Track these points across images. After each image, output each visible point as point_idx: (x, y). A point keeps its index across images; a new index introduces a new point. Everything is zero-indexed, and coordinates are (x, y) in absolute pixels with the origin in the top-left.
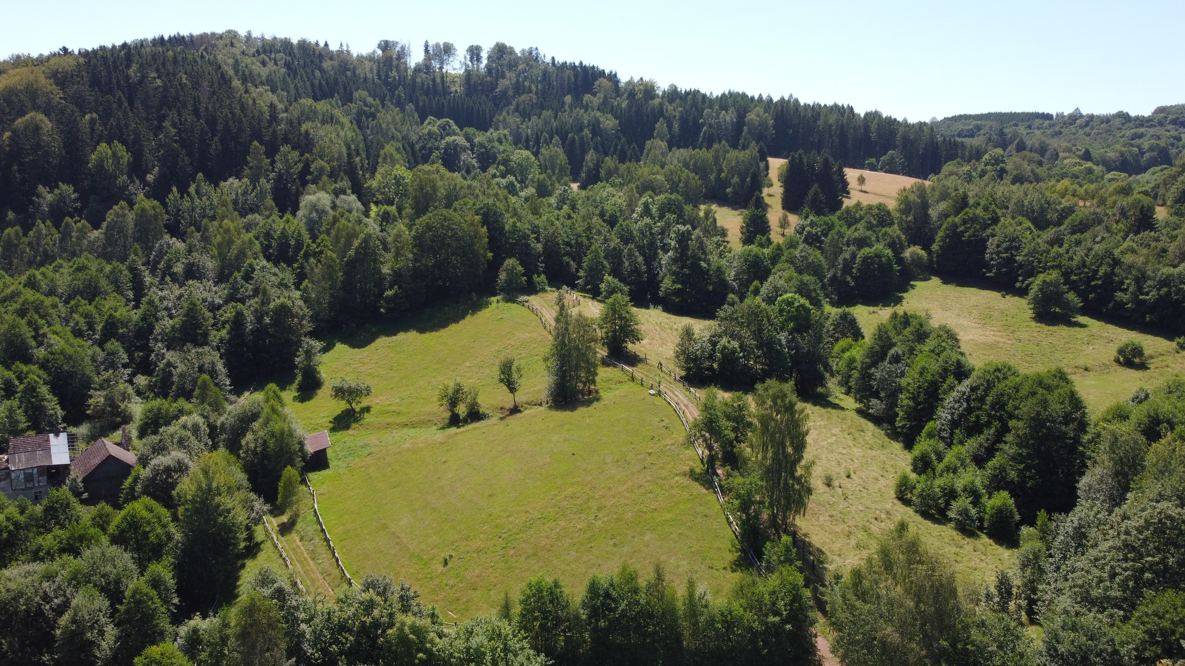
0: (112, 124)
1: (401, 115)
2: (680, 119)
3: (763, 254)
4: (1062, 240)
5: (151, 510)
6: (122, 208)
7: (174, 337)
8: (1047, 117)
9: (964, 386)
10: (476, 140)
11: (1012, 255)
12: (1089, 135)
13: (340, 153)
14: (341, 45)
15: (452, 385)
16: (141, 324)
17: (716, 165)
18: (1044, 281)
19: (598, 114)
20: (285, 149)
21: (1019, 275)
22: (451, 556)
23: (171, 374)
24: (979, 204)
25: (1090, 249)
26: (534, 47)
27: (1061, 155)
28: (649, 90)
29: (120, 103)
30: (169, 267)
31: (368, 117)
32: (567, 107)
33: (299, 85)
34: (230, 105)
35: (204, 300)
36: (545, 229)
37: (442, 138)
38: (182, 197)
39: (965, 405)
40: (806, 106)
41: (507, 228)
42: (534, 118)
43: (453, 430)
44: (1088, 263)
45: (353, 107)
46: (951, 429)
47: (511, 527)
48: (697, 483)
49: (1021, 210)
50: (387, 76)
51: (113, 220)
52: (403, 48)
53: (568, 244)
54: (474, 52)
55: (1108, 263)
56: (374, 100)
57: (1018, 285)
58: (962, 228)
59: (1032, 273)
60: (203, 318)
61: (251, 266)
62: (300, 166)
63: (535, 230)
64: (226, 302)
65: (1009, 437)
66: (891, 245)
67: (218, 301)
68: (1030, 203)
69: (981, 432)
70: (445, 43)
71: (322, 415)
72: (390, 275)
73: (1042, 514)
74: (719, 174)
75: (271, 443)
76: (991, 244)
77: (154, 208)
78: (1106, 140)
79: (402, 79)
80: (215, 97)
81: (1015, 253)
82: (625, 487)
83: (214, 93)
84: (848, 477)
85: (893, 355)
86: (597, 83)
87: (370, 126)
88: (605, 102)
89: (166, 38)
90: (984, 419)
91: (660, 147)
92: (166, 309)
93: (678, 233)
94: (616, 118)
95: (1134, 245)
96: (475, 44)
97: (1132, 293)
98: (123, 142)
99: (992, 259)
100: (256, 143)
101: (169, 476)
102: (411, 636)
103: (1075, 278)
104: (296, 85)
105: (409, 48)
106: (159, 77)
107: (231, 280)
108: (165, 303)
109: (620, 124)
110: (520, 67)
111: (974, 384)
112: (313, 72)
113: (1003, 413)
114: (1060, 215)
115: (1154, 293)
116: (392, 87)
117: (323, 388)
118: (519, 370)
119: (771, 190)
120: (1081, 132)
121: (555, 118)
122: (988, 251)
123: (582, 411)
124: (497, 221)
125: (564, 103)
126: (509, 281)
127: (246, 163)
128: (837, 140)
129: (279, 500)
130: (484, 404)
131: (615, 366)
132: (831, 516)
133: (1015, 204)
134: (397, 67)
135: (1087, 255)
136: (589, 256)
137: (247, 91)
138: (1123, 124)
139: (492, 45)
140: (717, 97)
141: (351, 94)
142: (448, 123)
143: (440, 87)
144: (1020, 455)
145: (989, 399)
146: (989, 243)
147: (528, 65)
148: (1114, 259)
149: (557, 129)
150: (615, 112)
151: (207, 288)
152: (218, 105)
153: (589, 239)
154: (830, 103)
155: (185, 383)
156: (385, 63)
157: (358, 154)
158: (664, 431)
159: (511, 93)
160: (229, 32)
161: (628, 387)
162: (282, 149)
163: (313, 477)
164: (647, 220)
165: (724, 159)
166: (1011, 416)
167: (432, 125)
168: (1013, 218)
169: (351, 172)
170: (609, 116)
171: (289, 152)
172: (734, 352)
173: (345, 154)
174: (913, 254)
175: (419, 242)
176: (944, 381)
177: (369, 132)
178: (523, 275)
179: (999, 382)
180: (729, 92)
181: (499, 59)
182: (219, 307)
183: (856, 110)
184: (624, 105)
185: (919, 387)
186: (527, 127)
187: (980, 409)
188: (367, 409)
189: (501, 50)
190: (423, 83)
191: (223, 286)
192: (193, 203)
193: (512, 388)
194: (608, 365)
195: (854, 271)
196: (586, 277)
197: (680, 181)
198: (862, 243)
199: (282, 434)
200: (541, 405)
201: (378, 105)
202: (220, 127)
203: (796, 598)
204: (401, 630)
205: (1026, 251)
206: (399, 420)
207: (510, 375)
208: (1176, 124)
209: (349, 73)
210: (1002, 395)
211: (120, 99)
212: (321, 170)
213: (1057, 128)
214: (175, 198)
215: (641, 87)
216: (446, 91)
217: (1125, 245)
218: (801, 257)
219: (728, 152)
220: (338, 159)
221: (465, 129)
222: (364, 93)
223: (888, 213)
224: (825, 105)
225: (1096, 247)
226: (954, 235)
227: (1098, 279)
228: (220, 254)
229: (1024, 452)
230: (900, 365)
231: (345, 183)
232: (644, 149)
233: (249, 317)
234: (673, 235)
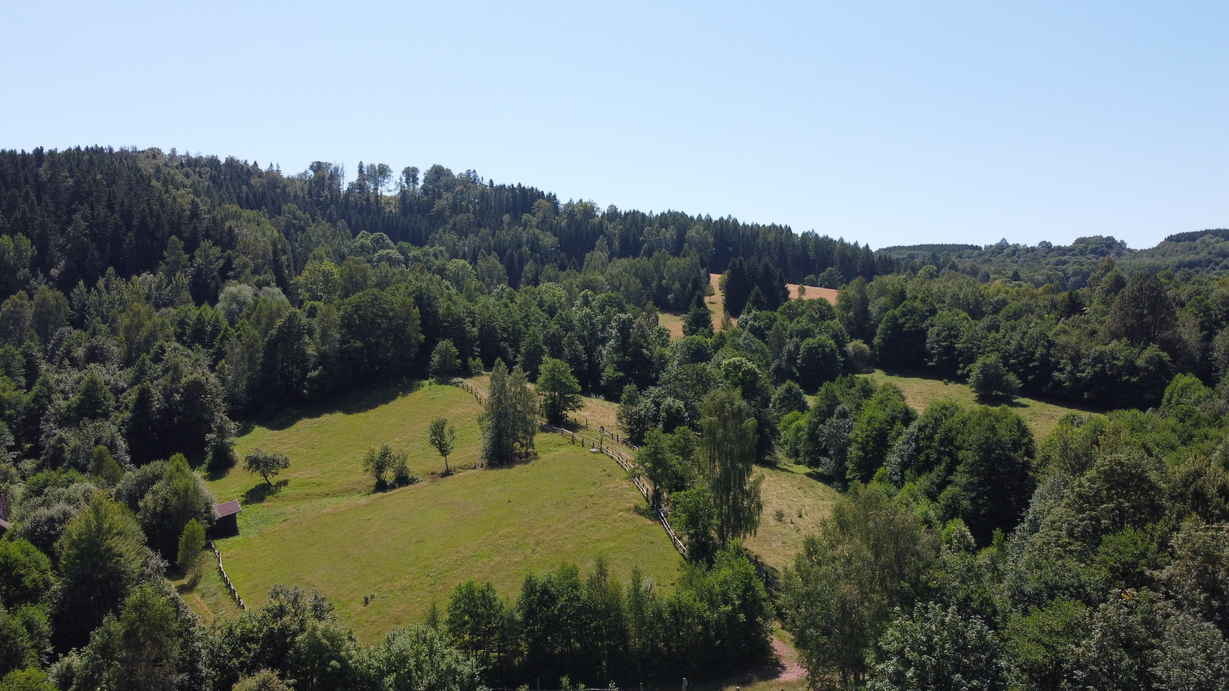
0: (16, 217)
1: (332, 230)
2: (620, 237)
3: (706, 342)
4: (998, 326)
5: (27, 554)
6: (21, 298)
7: (69, 417)
8: (978, 248)
9: (913, 428)
10: (411, 255)
11: (952, 343)
12: (1017, 262)
13: (265, 251)
14: (271, 165)
15: (378, 450)
16: (32, 405)
17: (657, 272)
18: (985, 365)
19: (537, 231)
20: (206, 244)
21: (960, 363)
22: (373, 597)
23: (62, 450)
24: (916, 297)
25: (1025, 333)
26: (472, 170)
27: (992, 276)
28: (588, 210)
29: (27, 197)
30: (68, 351)
31: (296, 230)
32: (505, 226)
33: (224, 196)
34: (148, 200)
35: (107, 383)
36: (481, 314)
37: (375, 251)
38: (89, 292)
39: (914, 445)
40: (745, 226)
41: (441, 311)
42: (471, 236)
43: (380, 494)
44: (1025, 346)
45: (282, 220)
46: (902, 472)
47: (440, 566)
48: (642, 517)
49: (957, 302)
50: (319, 195)
51: (9, 309)
52: (336, 169)
53: (504, 330)
54: (411, 174)
55: (1043, 345)
56: (304, 213)
57: (959, 372)
58: (902, 320)
59: (971, 359)
60: (104, 398)
61: (161, 347)
62: (221, 262)
63: (471, 313)
64: (131, 385)
65: (960, 468)
66: (835, 337)
67: (122, 384)
68: (965, 296)
69: (931, 470)
70: (380, 165)
71: (233, 490)
72: (315, 356)
73: (997, 533)
74: (660, 282)
75: (174, 501)
76: (932, 333)
77: (56, 299)
78: (1033, 266)
79: (334, 196)
80: (133, 194)
81: (954, 341)
82: (566, 523)
83: (131, 189)
84: (800, 516)
85: (840, 412)
86: (536, 204)
87: (299, 239)
88: (544, 220)
89: (83, 148)
90: (934, 456)
91: (600, 258)
92: (63, 391)
93: (619, 321)
94: (555, 235)
95: (1066, 327)
96: (411, 166)
97: (1069, 372)
98: (28, 236)
99: (933, 348)
100: (174, 237)
101: (53, 528)
102: (324, 641)
103: (1013, 361)
104: (221, 196)
105: (342, 169)
106: (71, 176)
107: (138, 362)
108: (62, 386)
109: (560, 242)
110: (457, 189)
111: (922, 424)
112: (240, 186)
113: (952, 448)
114: (995, 307)
115: (1089, 370)
116: (323, 206)
117: (236, 466)
118: (451, 432)
119: (713, 299)
120: (1009, 260)
121: (493, 236)
122: (928, 341)
123: (518, 469)
124: (429, 305)
125: (502, 222)
126: (443, 363)
127: (163, 258)
128: (777, 257)
129: (179, 560)
130: (413, 468)
131: (554, 431)
132: (784, 543)
133: (951, 297)
134: (330, 187)
135: (1022, 339)
136: (527, 340)
137: (167, 192)
138: (1047, 253)
139: (429, 167)
140: (657, 216)
141: (280, 208)
142: (381, 237)
143: (374, 207)
144: (972, 483)
145: (937, 437)
146: (929, 332)
147: (465, 186)
148: (1048, 341)
149: (495, 245)
150: (555, 231)
151: (111, 372)
152: (135, 201)
153: (526, 326)
154: (768, 224)
155: (78, 458)
156: (317, 183)
157: (284, 253)
158: (607, 478)
159: (448, 213)
160: (152, 149)
161: (567, 449)
162: (202, 244)
163: (220, 544)
164: (588, 310)
165: (665, 266)
166: (959, 448)
167: (365, 238)
168: (950, 310)
169: (277, 268)
170: (549, 233)
171: (210, 248)
172: (678, 411)
173: (271, 252)
174: (854, 347)
175: (347, 323)
176: (892, 429)
177: (297, 245)
178: (458, 357)
179: (946, 419)
180: (669, 211)
181: (435, 181)
182: (123, 390)
183: (794, 231)
184: (563, 223)
185: (867, 436)
186: (464, 245)
187: (929, 447)
188: (285, 483)
189: (438, 173)
190: (356, 203)
191: (129, 369)
192: (100, 297)
193: (444, 451)
194: (547, 431)
195: (799, 361)
196: (524, 361)
197: (621, 285)
198: (805, 334)
199: (186, 490)
200: (475, 468)
201: (308, 219)
202: (136, 222)
203: (749, 588)
204: (313, 635)
205: (964, 339)
206: (318, 490)
207: (442, 437)
208: (1096, 253)
209: (278, 190)
210: (950, 430)
211: (27, 193)
212: (245, 266)
213: (986, 257)
214: (81, 292)
215: (581, 208)
216: (379, 210)
217: (1058, 328)
218: (745, 344)
219: (669, 259)
220: (263, 257)
221: (400, 243)
222: (293, 207)
223: (830, 308)
224: (764, 226)
225: (1030, 331)
226: (895, 327)
227: (1034, 361)
228: (127, 339)
229: (976, 480)
230: (848, 420)
231: (269, 276)
232: (584, 261)
233: (156, 394)
234: (614, 324)
